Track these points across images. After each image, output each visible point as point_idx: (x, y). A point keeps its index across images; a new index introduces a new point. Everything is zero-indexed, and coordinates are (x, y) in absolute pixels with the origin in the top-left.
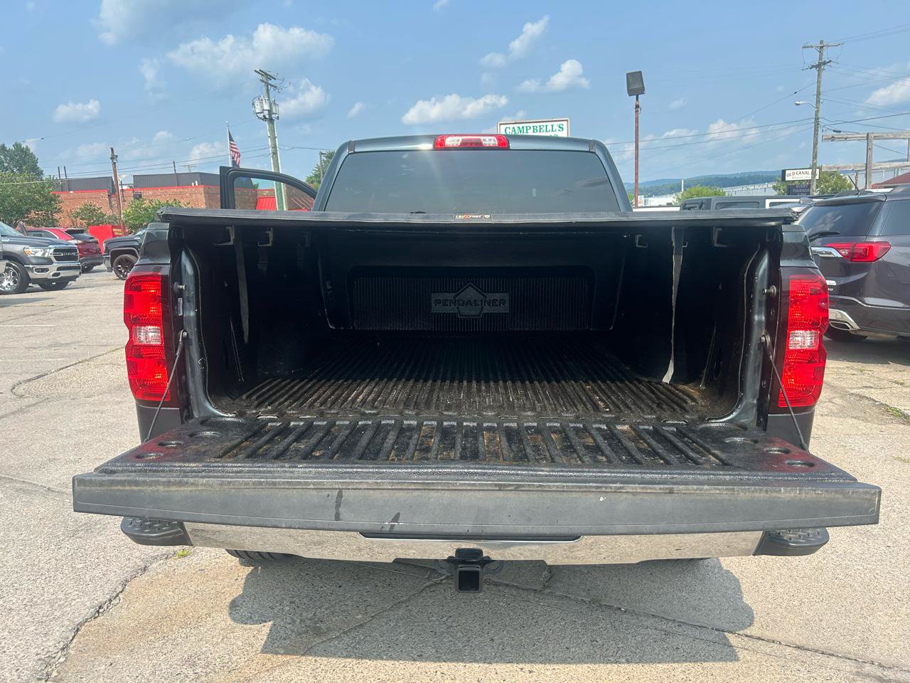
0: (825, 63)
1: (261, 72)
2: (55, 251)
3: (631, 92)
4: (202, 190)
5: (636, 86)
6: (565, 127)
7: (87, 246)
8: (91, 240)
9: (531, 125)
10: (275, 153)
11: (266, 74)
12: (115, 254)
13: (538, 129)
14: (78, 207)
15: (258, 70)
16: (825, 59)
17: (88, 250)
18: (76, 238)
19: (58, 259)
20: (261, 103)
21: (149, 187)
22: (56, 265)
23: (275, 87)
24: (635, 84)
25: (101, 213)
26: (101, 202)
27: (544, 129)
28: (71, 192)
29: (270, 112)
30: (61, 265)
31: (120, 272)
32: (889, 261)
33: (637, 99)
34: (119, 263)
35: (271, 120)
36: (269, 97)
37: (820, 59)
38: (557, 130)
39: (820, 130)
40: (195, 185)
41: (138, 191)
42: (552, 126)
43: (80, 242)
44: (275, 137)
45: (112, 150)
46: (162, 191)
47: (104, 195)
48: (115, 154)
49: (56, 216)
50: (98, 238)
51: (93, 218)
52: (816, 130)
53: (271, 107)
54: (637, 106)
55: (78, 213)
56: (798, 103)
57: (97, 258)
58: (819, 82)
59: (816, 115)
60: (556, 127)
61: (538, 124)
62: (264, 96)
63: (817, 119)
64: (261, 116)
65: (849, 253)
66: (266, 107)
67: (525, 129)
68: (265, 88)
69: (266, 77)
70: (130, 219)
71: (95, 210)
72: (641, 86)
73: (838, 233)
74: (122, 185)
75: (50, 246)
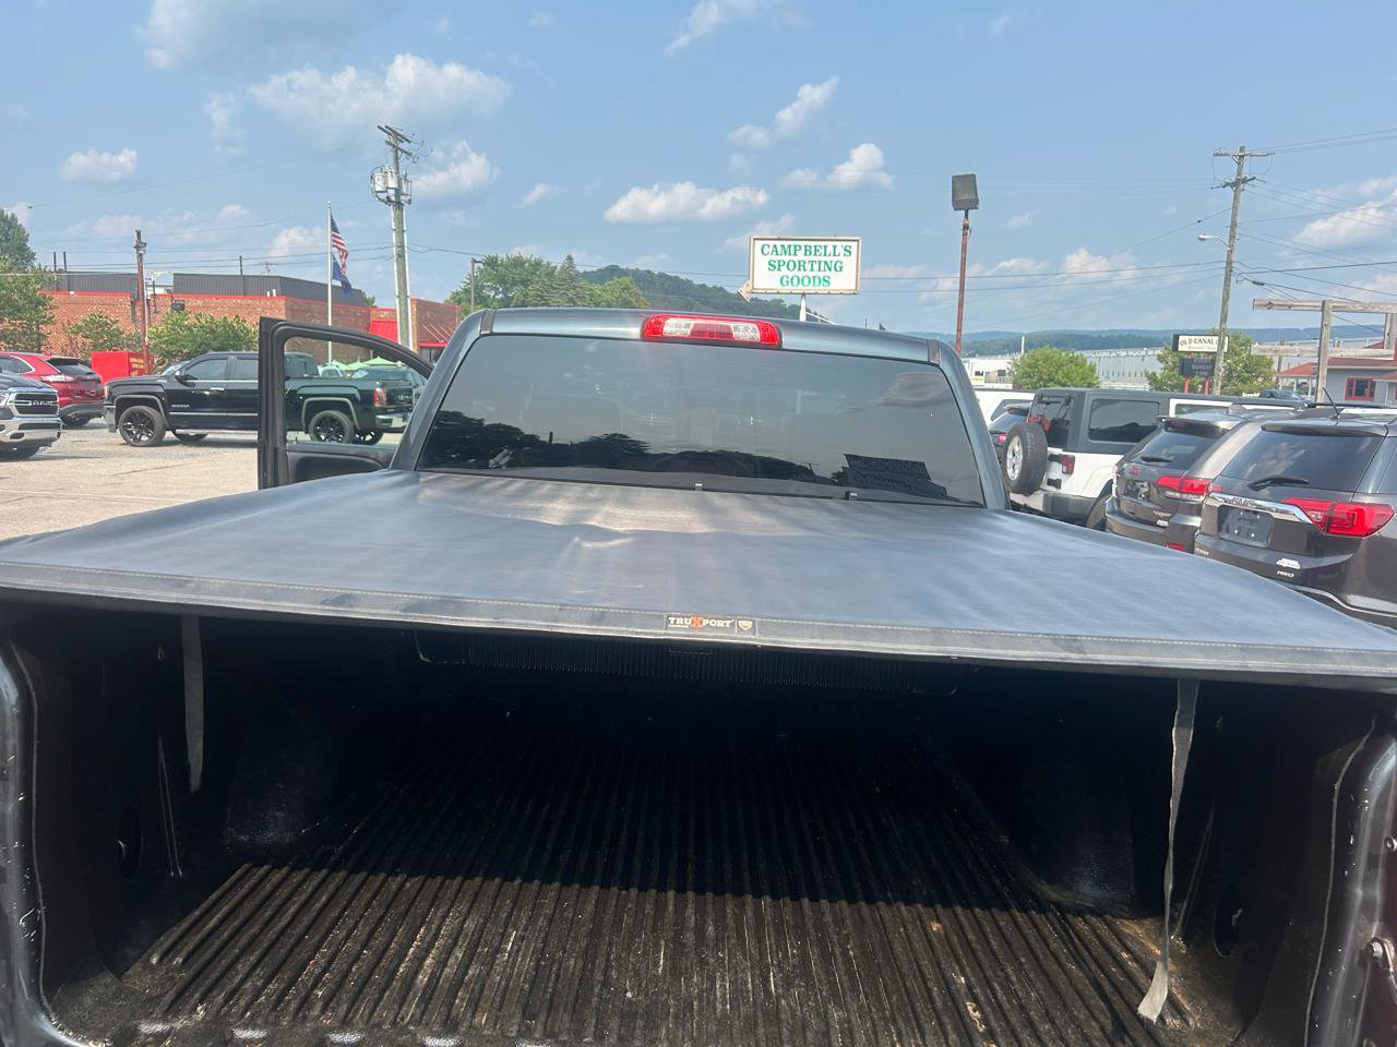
0: (1245, 181)
1: (388, 130)
2: (19, 397)
3: (957, 205)
4: (282, 303)
5: (966, 197)
6: (854, 251)
7: (82, 386)
8: (88, 377)
9: (802, 243)
10: (401, 256)
11: (394, 132)
12: (123, 404)
13: (813, 250)
14: (81, 318)
15: (383, 127)
16: (1246, 174)
17: (82, 393)
18: (63, 372)
19: (22, 410)
20: (385, 177)
21: (197, 293)
22: (19, 420)
23: (410, 154)
24: (965, 194)
25: (117, 329)
26: (119, 314)
27: (822, 251)
28: (72, 293)
29: (398, 191)
30: (26, 421)
31: (130, 433)
32: (1390, 536)
33: (966, 216)
34: (129, 419)
35: (398, 205)
36: (397, 168)
37: (1239, 174)
38: (842, 255)
39: (1233, 279)
40: (271, 295)
41: (179, 299)
42: (835, 247)
43: (69, 378)
44: (404, 231)
45: (139, 234)
46: (219, 301)
47: (125, 302)
48: (143, 240)
49: (44, 329)
50: (100, 373)
51: (102, 337)
52: (1228, 279)
53: (399, 182)
54: (966, 227)
55: (80, 328)
56: (1202, 236)
57: (95, 407)
58: (1235, 208)
59: (1228, 256)
60: (840, 250)
61: (812, 244)
62: (389, 167)
63: (1229, 262)
64: (383, 196)
65: (1325, 517)
66: (392, 183)
67: (792, 248)
68: (391, 156)
69: (395, 137)
70: (164, 342)
71: (107, 324)
72: (974, 197)
73: (1305, 483)
74: (154, 286)
75: (11, 389)
